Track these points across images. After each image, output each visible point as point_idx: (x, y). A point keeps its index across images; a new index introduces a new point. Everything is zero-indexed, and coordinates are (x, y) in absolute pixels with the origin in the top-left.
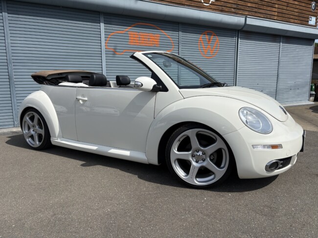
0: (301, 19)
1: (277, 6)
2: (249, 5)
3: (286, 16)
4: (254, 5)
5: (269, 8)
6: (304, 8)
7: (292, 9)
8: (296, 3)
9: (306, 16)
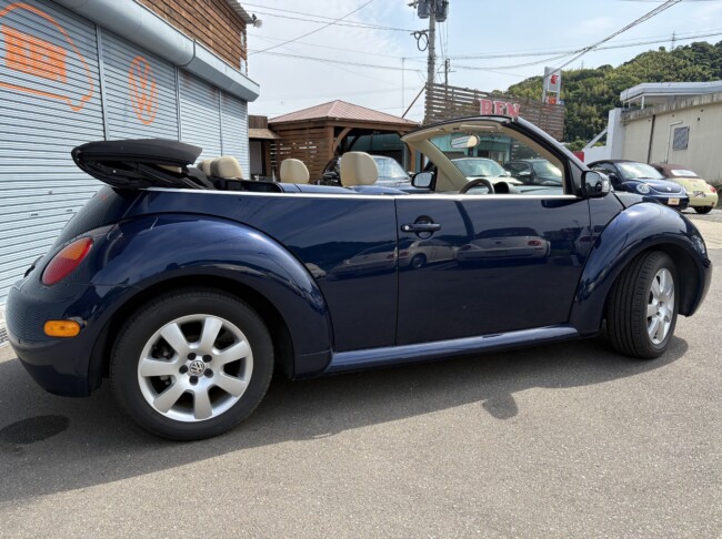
0: (234, 60)
1: (211, 27)
2: (184, 14)
3: (222, 51)
4: (188, 17)
5: (204, 30)
6: (236, 42)
7: (226, 39)
8: (228, 27)
9: (237, 56)
